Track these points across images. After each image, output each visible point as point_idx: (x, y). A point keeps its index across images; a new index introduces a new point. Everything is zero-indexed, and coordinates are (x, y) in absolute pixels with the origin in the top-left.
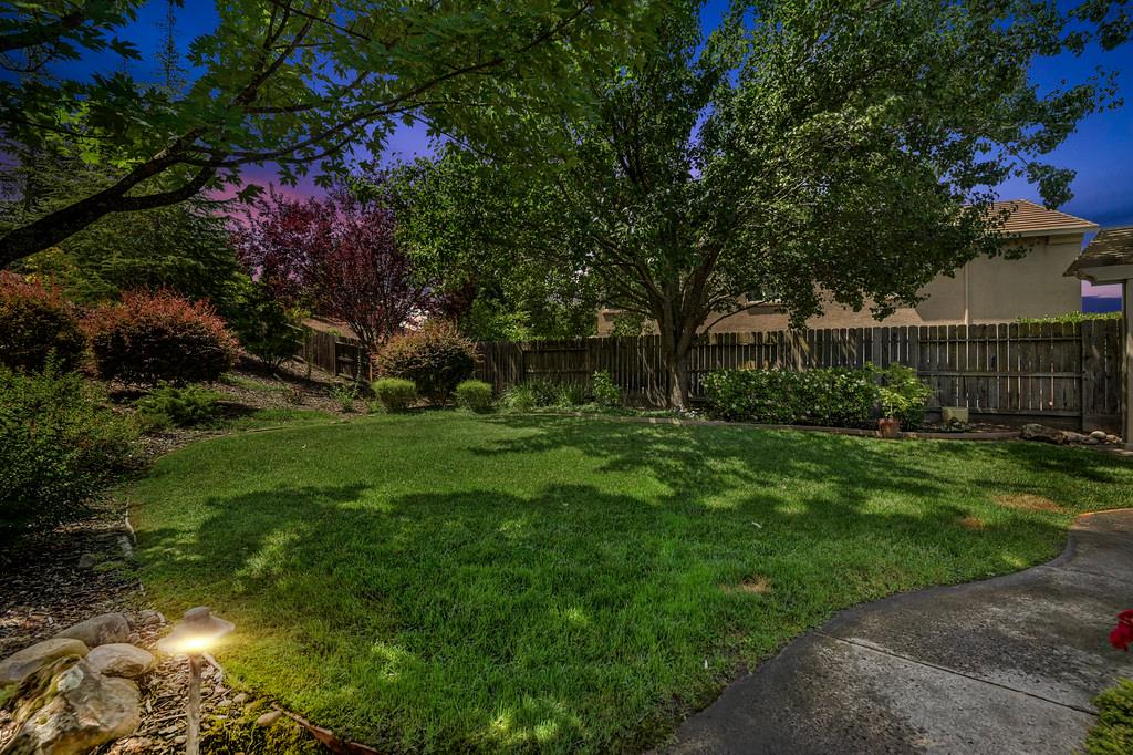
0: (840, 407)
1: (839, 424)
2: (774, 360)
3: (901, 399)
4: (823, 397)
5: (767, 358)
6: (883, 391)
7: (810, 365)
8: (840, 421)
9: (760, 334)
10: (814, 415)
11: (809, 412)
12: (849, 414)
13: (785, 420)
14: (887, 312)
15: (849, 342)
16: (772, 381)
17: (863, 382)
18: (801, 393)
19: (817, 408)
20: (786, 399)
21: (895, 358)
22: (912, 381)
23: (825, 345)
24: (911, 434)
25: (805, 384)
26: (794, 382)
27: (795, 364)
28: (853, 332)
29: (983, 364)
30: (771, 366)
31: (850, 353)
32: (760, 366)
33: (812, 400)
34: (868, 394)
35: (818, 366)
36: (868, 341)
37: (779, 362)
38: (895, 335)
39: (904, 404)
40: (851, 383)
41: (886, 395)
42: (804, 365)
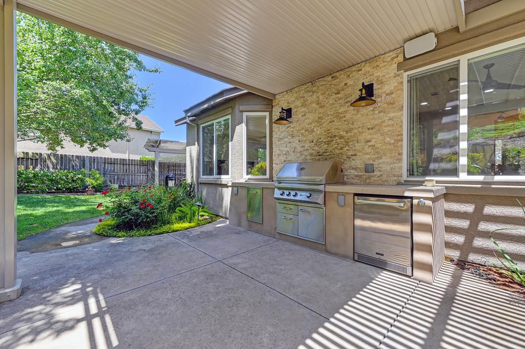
0: (70, 185)
1: (70, 192)
2: (36, 165)
3: (93, 182)
4: (63, 182)
5: (32, 164)
6: (87, 179)
7: (57, 168)
8: (70, 191)
9: (27, 153)
10: (58, 189)
11: (55, 188)
12: (74, 188)
13: (43, 192)
14: (94, 149)
15: (76, 160)
16: (35, 176)
17: (80, 176)
18: (52, 180)
19: (60, 186)
20: (43, 183)
21: (94, 167)
22: (98, 176)
23: (64, 161)
24: (98, 193)
25: (54, 176)
26: (47, 176)
27: (48, 168)
28: (77, 157)
29: (123, 171)
30: (34, 168)
31: (76, 164)
32: (27, 168)
33: (58, 183)
34: (82, 180)
35: (61, 169)
36: (84, 161)
37: (39, 166)
38: (94, 160)
39: (95, 184)
40: (75, 176)
41: (89, 181)
42: (53, 168)
